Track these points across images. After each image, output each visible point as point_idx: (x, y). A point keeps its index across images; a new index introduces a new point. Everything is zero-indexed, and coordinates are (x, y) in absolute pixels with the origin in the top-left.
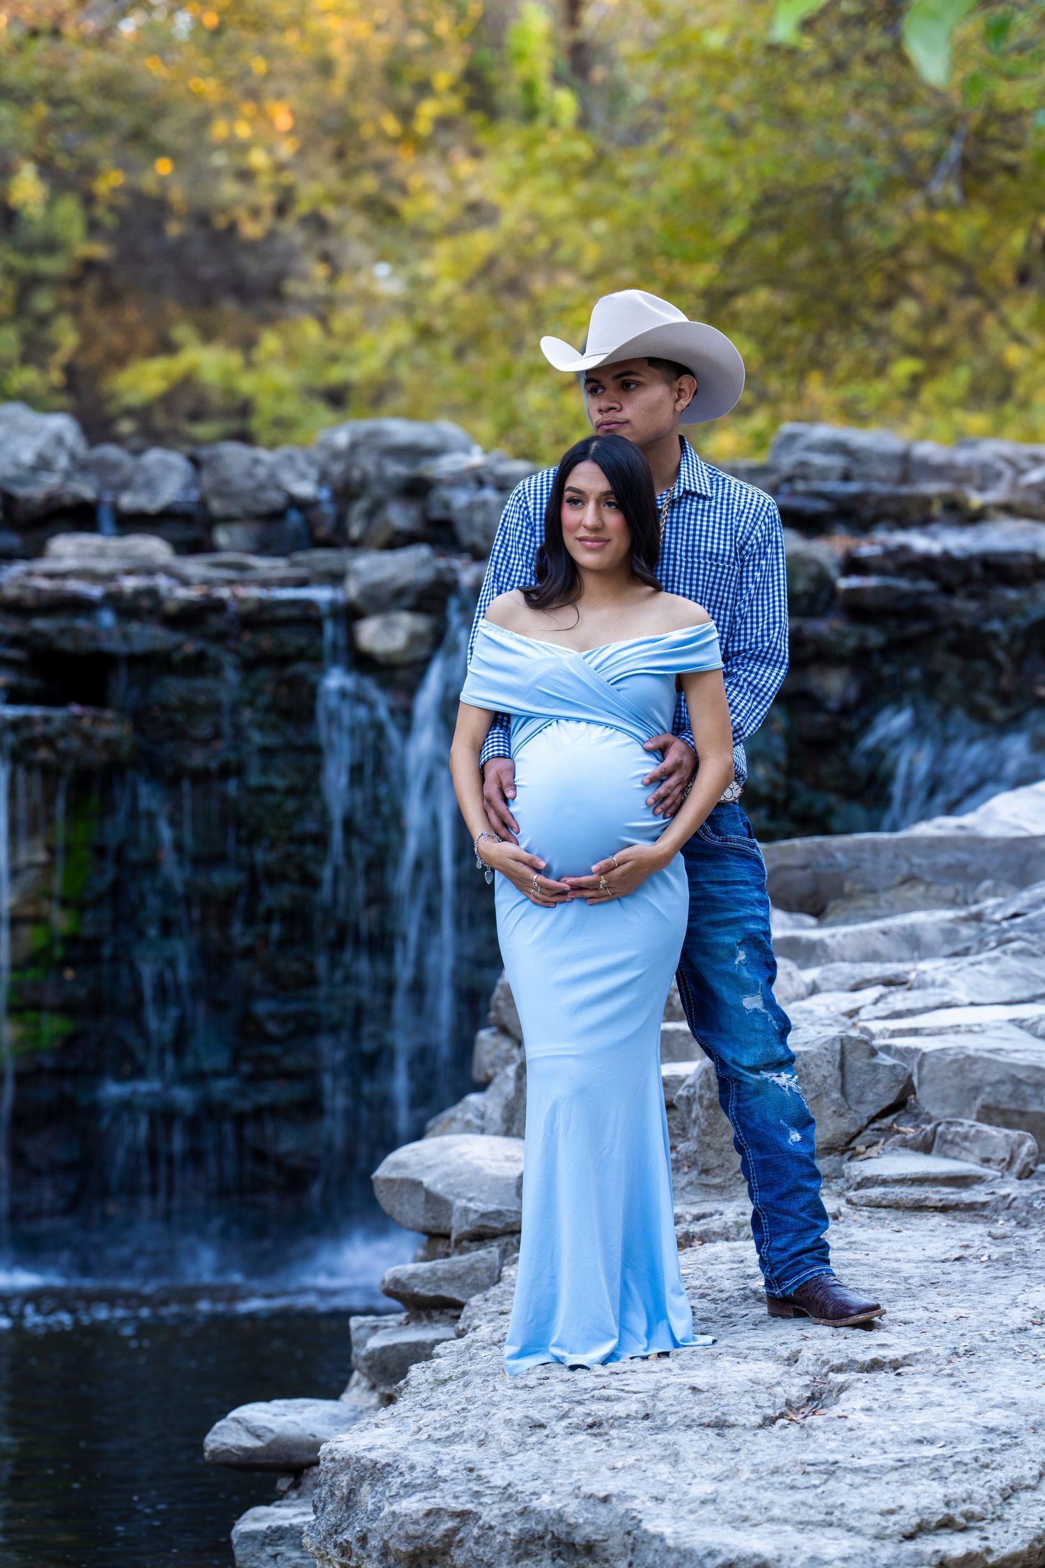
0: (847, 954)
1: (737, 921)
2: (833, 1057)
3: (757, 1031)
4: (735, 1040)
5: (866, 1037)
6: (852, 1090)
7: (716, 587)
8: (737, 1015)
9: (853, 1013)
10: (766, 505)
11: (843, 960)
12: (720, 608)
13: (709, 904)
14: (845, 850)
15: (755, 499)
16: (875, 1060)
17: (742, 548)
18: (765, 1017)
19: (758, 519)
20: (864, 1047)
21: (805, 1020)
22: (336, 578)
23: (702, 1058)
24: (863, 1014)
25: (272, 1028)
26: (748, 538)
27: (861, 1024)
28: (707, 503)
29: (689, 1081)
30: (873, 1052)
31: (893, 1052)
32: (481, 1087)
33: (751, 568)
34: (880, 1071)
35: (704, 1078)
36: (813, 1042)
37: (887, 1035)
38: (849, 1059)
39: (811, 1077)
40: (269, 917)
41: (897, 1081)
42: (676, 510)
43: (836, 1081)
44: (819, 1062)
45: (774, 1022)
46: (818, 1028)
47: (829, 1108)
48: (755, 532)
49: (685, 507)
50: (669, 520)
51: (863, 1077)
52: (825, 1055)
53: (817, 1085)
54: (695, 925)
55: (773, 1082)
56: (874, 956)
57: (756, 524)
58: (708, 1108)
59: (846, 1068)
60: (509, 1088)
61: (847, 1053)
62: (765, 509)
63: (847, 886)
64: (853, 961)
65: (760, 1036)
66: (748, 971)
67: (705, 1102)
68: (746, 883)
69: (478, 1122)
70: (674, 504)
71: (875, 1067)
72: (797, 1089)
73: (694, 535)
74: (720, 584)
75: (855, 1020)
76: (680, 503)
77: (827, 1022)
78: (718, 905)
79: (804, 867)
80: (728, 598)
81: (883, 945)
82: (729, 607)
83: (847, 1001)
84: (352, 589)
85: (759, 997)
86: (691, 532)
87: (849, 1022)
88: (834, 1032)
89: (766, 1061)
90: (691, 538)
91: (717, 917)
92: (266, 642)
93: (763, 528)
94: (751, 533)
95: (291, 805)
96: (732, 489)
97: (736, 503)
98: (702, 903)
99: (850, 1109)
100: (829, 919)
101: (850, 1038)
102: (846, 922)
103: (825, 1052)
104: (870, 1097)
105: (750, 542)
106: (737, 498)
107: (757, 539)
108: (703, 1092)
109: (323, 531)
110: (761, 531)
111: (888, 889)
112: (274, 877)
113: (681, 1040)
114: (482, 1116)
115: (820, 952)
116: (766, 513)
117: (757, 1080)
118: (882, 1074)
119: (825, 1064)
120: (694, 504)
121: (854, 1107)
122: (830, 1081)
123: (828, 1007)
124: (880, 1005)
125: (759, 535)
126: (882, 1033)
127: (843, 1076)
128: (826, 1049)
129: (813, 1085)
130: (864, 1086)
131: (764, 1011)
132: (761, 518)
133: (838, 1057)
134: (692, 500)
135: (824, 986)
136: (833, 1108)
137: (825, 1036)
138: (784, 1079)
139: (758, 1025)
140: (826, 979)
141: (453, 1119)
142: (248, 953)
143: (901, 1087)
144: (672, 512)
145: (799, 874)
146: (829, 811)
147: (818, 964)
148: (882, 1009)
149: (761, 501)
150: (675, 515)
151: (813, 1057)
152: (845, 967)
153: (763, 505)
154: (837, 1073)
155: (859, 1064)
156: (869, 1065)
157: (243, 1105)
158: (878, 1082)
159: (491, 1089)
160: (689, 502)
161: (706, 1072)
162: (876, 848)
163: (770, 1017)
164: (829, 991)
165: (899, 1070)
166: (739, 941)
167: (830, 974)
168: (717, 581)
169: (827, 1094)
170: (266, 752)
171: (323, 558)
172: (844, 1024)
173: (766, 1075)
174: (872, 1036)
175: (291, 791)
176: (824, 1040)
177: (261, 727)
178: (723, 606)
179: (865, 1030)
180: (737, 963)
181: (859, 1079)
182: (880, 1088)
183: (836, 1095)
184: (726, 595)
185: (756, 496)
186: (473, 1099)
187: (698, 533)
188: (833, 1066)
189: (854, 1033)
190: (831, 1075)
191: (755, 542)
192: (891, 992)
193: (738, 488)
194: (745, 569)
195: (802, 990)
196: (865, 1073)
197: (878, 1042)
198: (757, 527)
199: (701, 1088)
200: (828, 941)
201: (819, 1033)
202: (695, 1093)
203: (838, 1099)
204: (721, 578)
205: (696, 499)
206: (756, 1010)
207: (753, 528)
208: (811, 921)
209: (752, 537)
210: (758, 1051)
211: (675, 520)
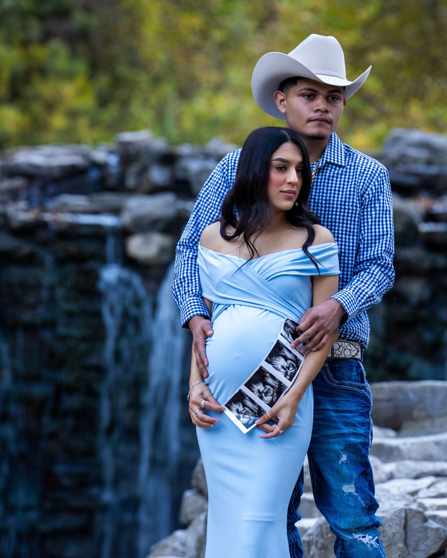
0: (414, 455)
1: (343, 435)
2: (400, 521)
3: (350, 507)
4: (335, 512)
5: (421, 510)
6: (411, 542)
7: (345, 222)
8: (338, 496)
9: (414, 493)
10: (379, 169)
11: (410, 459)
12: (349, 235)
13: (326, 423)
14: (414, 391)
15: (373, 166)
16: (426, 525)
17: (362, 196)
18: (356, 498)
19: (373, 178)
20: (419, 515)
21: (384, 496)
22: (116, 211)
23: (320, 516)
24: (421, 494)
25: (66, 482)
26: (366, 190)
27: (419, 501)
28: (341, 169)
29: (310, 531)
30: (425, 519)
31: (438, 519)
32: (185, 526)
33: (369, 209)
34: (429, 531)
35: (319, 530)
36: (388, 511)
37: (435, 508)
38: (410, 523)
39: (386, 533)
40: (66, 414)
41: (439, 538)
42: (321, 174)
43: (401, 536)
44: (391, 524)
45: (362, 501)
46: (392, 502)
47: (396, 553)
48: (371, 186)
49: (326, 172)
50: (316, 180)
51: (418, 534)
52: (395, 520)
53: (389, 538)
54: (317, 436)
55: (360, 541)
56: (430, 458)
57: (372, 181)
58: (321, 549)
59: (408, 528)
60: (201, 528)
61: (409, 519)
62: (378, 172)
63: (415, 413)
64: (416, 460)
65: (352, 510)
66: (348, 468)
67: (319, 545)
68: (351, 412)
69: (180, 548)
70: (320, 170)
71: (426, 529)
72: (375, 545)
73: (331, 190)
74: (347, 220)
75: (415, 497)
76: (324, 169)
77: (398, 498)
78: (331, 424)
79: (389, 400)
80: (354, 228)
81: (435, 451)
82: (355, 234)
83: (411, 485)
84: (126, 218)
85: (353, 485)
86: (329, 188)
87: (411, 498)
88: (401, 505)
89: (356, 526)
90: (329, 192)
91: (331, 432)
92: (72, 248)
93: (376, 183)
94: (368, 187)
95: (83, 347)
96: (358, 159)
97: (359, 168)
98: (322, 423)
99: (409, 554)
100: (404, 432)
101: (411, 510)
102: (414, 435)
103: (395, 517)
104: (422, 547)
105: (367, 192)
106: (360, 165)
107: (372, 190)
108: (318, 539)
109: (112, 181)
110: (375, 186)
111: (440, 416)
112: (70, 390)
113: (307, 504)
114: (184, 544)
115: (396, 453)
116: (379, 174)
117: (350, 539)
118: (430, 534)
119: (395, 525)
120: (333, 170)
121: (412, 553)
122: (397, 536)
123: (399, 488)
124: (432, 489)
125: (374, 188)
126: (432, 507)
127: (406, 533)
128: (396, 516)
129: (387, 538)
130: (419, 540)
131: (355, 494)
132: (376, 177)
133: (403, 521)
134: (332, 168)
135: (397, 475)
136: (399, 553)
137: (395, 508)
138: (368, 539)
139: (352, 503)
140: (399, 471)
141: (166, 546)
142: (53, 436)
143: (442, 542)
144: (318, 175)
145: (385, 405)
146: (408, 366)
147: (395, 460)
148: (433, 491)
149: (376, 167)
150: (320, 177)
151: (388, 521)
152: (411, 464)
153: (377, 169)
154: (402, 531)
155: (416, 526)
156: (422, 527)
157: (45, 527)
158: (427, 538)
159: (191, 529)
160: (329, 169)
161: (320, 526)
162: (434, 391)
163: (360, 498)
164: (400, 478)
165: (441, 531)
166: (343, 448)
167: (401, 468)
168: (345, 218)
169: (396, 544)
170: (70, 315)
171: (109, 199)
172: (408, 500)
173: (356, 536)
174: (425, 509)
175: (84, 339)
176: (394, 510)
177: (67, 299)
178: (351, 234)
179: (421, 505)
180: (340, 462)
181: (415, 535)
182: (429, 542)
183: (401, 545)
184: (352, 226)
185: (373, 164)
186: (179, 534)
187: (333, 188)
188: (400, 526)
189: (414, 507)
190: (398, 533)
191: (370, 192)
192: (438, 481)
193: (362, 159)
194: (365, 210)
195: (384, 477)
196: (420, 532)
197: (429, 513)
198: (372, 183)
199: (317, 536)
200: (403, 448)
201: (392, 505)
202: (313, 539)
203: (402, 548)
204: (348, 216)
205: (334, 167)
206: (350, 493)
207: (370, 184)
208: (391, 433)
209: (369, 189)
210: (351, 519)
211: (319, 181)
